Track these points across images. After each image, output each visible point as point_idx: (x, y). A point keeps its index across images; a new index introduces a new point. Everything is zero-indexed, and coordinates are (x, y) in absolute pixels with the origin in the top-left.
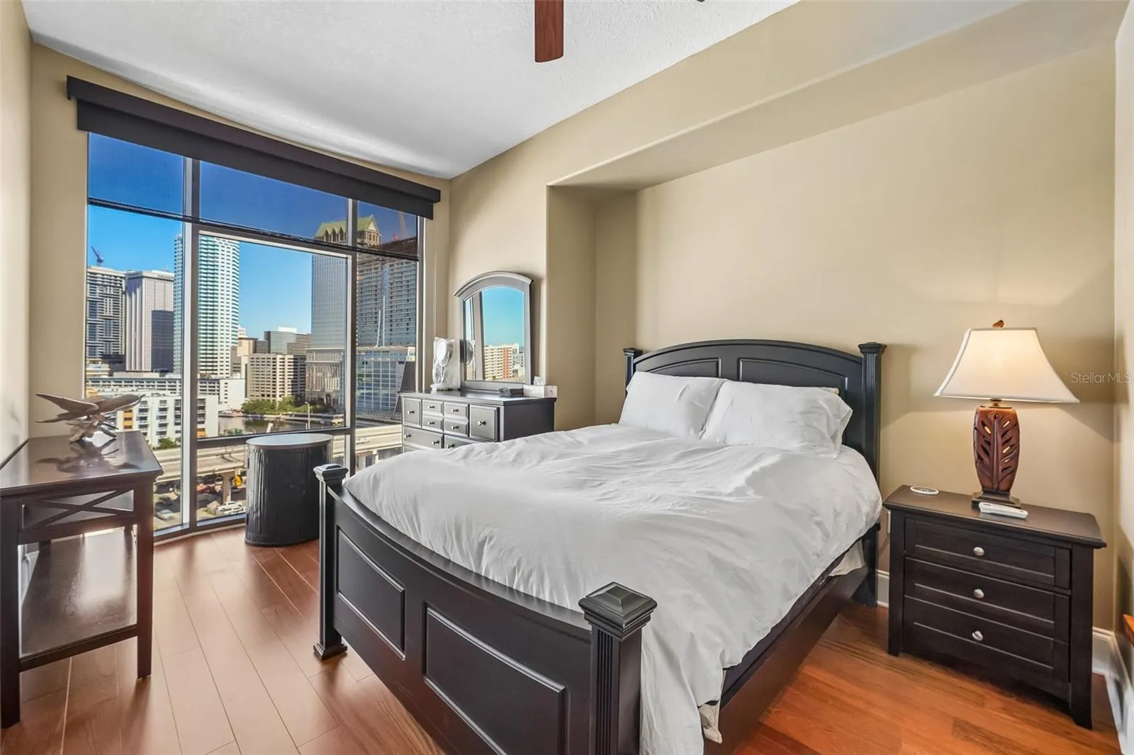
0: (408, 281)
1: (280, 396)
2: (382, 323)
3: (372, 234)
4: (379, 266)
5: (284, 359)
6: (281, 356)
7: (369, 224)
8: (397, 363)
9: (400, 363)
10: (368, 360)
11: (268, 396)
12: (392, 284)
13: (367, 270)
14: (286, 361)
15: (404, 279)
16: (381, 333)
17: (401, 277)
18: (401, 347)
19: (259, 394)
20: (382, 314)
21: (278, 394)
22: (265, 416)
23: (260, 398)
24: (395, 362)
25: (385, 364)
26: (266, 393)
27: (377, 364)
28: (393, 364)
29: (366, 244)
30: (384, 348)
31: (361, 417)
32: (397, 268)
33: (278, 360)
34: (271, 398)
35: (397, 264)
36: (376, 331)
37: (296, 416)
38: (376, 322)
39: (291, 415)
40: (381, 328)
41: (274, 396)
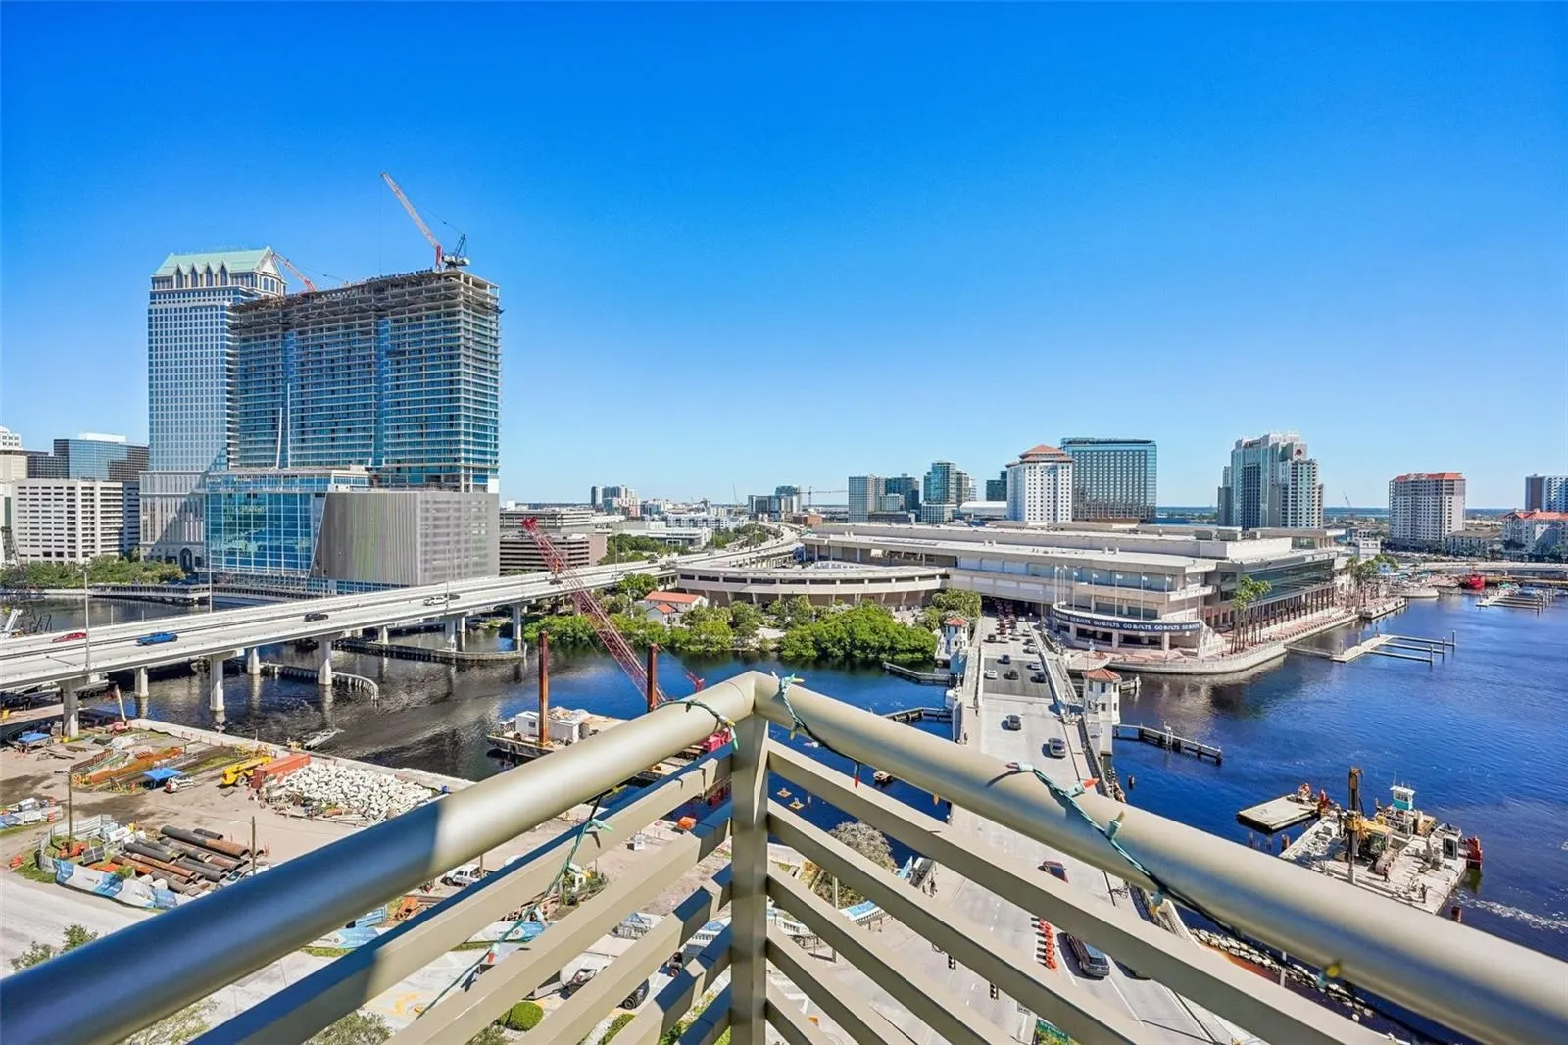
0: (333, 361)
1: (85, 555)
2: (285, 429)
3: (270, 279)
4: (280, 331)
5: (92, 489)
6: (87, 485)
7: (263, 262)
8: (312, 497)
9: (317, 495)
10: (257, 491)
11: (60, 554)
12: (302, 364)
13: (256, 339)
14: (98, 492)
15: (325, 356)
16: (284, 443)
17: (320, 354)
18: (318, 471)
19: (40, 551)
20: (285, 413)
21: (80, 551)
22: (47, 591)
23: (42, 559)
24: (308, 495)
25: (290, 498)
26: (53, 550)
27: (274, 498)
28: (305, 498)
29: (257, 295)
30: (289, 471)
31: (248, 587)
32: (312, 339)
33: (79, 492)
34: (66, 559)
35: (313, 331)
36: (275, 442)
37: (113, 589)
38: (274, 427)
39: (103, 589)
40: (284, 436)
41: (72, 555)
